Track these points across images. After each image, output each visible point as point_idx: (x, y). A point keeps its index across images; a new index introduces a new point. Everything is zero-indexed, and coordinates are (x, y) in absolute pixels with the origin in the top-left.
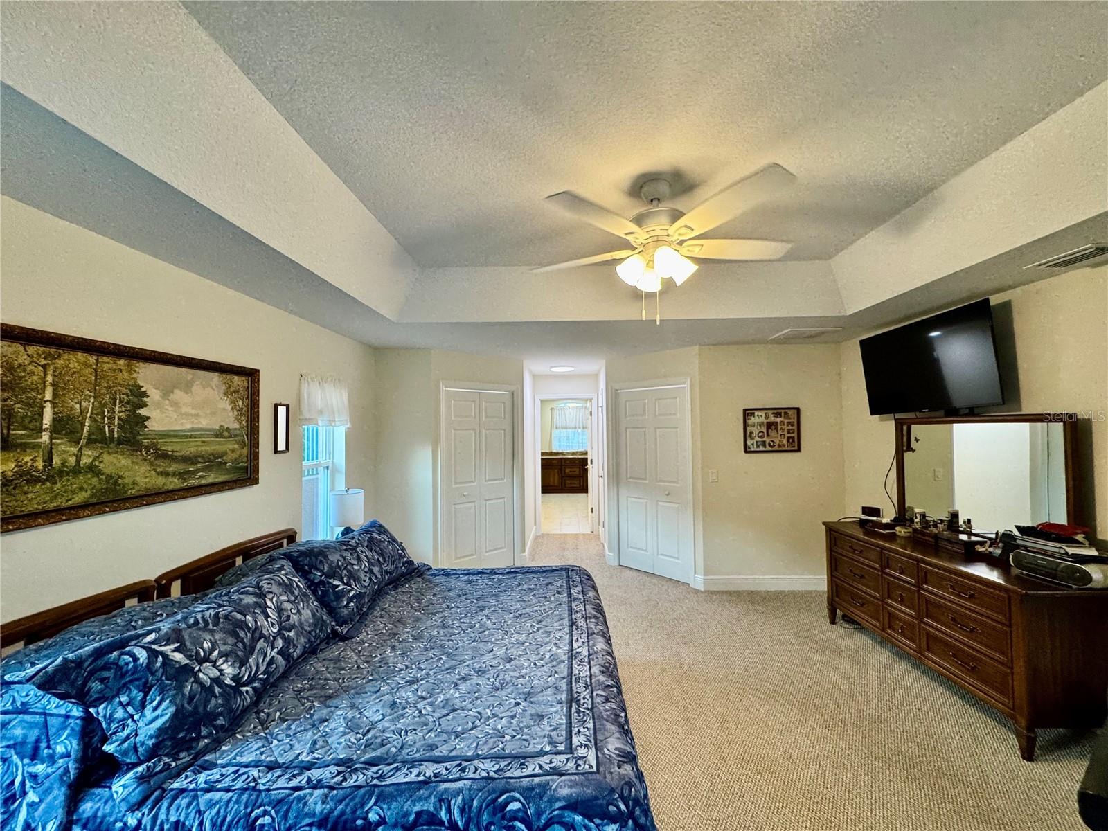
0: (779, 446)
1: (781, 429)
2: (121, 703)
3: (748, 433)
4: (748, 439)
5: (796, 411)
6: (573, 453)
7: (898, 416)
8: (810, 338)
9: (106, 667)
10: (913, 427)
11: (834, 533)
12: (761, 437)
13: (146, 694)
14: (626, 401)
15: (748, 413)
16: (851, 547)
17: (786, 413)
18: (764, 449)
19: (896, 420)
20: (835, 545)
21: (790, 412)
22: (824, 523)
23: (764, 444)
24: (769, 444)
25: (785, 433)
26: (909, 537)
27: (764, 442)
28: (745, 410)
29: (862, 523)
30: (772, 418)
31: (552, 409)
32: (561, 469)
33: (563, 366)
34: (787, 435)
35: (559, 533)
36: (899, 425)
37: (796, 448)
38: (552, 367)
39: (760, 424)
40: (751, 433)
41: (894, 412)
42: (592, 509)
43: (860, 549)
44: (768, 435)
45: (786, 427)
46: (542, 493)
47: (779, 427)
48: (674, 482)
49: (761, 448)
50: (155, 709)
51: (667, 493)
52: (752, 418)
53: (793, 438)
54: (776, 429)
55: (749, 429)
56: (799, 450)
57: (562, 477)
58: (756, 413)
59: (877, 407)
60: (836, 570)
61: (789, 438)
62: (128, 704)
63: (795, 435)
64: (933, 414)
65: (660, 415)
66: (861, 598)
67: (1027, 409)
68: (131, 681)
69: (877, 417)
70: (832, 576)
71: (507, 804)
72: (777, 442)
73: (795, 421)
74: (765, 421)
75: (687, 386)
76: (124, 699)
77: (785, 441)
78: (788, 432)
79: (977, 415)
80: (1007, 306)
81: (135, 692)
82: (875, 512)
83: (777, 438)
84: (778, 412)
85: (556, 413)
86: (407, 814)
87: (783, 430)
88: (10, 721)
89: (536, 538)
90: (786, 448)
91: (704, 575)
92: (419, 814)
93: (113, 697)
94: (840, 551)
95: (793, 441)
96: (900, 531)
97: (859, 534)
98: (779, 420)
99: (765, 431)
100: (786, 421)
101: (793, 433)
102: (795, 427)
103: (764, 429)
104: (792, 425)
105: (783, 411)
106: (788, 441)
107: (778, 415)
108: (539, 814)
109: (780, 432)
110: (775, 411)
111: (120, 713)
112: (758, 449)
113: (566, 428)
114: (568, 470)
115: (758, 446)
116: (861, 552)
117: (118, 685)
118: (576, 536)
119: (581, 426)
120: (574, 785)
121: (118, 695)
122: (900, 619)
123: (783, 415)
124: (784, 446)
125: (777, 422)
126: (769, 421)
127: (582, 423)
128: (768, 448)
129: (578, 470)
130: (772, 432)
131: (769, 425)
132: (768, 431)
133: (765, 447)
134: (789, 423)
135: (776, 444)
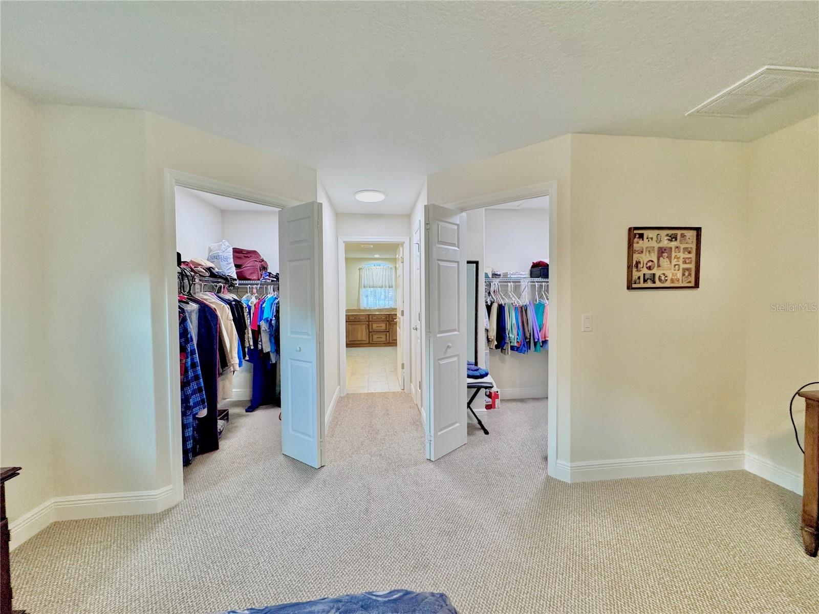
0: (672, 281)
1: (676, 257)
5: (695, 232)
12: (649, 268)
15: (635, 234)
18: (653, 285)
24: (660, 280)
25: (680, 263)
28: (631, 229)
30: (665, 243)
31: (360, 269)
32: (369, 325)
35: (366, 391)
37: (693, 284)
42: (403, 365)
44: (659, 266)
47: (673, 254)
49: (650, 284)
52: (641, 241)
54: (669, 257)
55: (636, 257)
56: (696, 287)
57: (369, 332)
61: (685, 270)
72: (670, 276)
73: (694, 246)
77: (679, 275)
78: (685, 262)
83: (670, 270)
85: (363, 272)
89: (340, 400)
91: (571, 462)
95: (690, 275)
98: (673, 244)
99: (656, 261)
101: (690, 263)
104: (690, 253)
105: (679, 232)
109: (674, 262)
112: (646, 285)
113: (373, 287)
114: (375, 326)
118: (384, 395)
119: (387, 285)
123: (679, 237)
125: (671, 248)
126: (661, 245)
127: (389, 282)
128: (658, 284)
129: (385, 325)
130: (664, 262)
131: (661, 251)
132: (658, 259)
133: (654, 282)
134: (685, 249)
135: (669, 278)
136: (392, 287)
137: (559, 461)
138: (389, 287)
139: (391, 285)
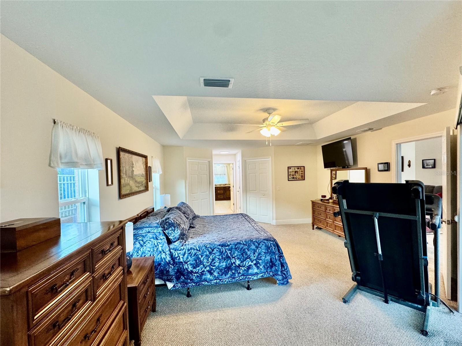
0: (299, 178)
2: (170, 230)
3: (289, 174)
4: (289, 176)
5: (303, 167)
6: (220, 185)
7: (332, 168)
8: (308, 144)
9: (167, 223)
10: (337, 171)
11: (314, 203)
12: (293, 176)
13: (175, 228)
14: (249, 164)
15: (289, 168)
16: (318, 206)
17: (300, 168)
19: (331, 170)
20: (314, 206)
21: (302, 168)
22: (311, 201)
23: (294, 178)
25: (300, 174)
26: (333, 202)
27: (294, 177)
28: (288, 167)
29: (321, 200)
30: (296, 170)
32: (216, 191)
33: (224, 152)
34: (301, 175)
36: (332, 171)
37: (303, 179)
38: (221, 152)
39: (293, 172)
40: (290, 174)
41: (330, 167)
42: (234, 204)
43: (320, 206)
44: (295, 175)
45: (300, 172)
46: (215, 200)
48: (266, 191)
49: (293, 179)
50: (177, 231)
51: (263, 195)
52: (290, 170)
53: (302, 176)
54: (298, 173)
55: (289, 173)
56: (304, 180)
57: (216, 194)
58: (292, 168)
59: (326, 166)
60: (314, 214)
61: (301, 176)
62: (172, 230)
63: (303, 175)
64: (339, 168)
65: (261, 169)
66: (320, 220)
67: (359, 166)
68: (172, 226)
69: (326, 169)
70: (313, 216)
71: (253, 240)
72: (298, 177)
73: (303, 170)
74: (294, 171)
75: (270, 159)
76: (171, 229)
77: (300, 177)
78: (301, 174)
79: (349, 168)
80: (355, 139)
81: (173, 228)
82: (325, 196)
83: (298, 176)
84: (298, 168)
86: (235, 243)
87: (300, 173)
88: (147, 235)
90: (301, 179)
91: (276, 220)
92: (237, 243)
93: (168, 229)
94: (316, 208)
95: (303, 177)
96: (331, 201)
97: (321, 202)
98: (298, 170)
99: (294, 174)
100: (301, 170)
101: (303, 174)
102: (303, 173)
103: (294, 173)
104: (302, 172)
105: (300, 167)
106: (301, 177)
107: (298, 169)
108: (259, 241)
109: (299, 174)
110: (297, 167)
111: (170, 232)
114: (219, 192)
115: (292, 179)
116: (320, 207)
117: (169, 226)
120: (263, 237)
121: (169, 228)
122: (329, 223)
124: (300, 178)
125: (298, 171)
126: (295, 170)
127: (224, 172)
128: (295, 179)
129: (223, 191)
130: (296, 174)
131: (296, 172)
132: (295, 174)
133: (294, 179)
134: (301, 171)
135: (298, 178)
136: (225, 175)
137: (273, 221)
138: (224, 175)
139: (225, 174)
